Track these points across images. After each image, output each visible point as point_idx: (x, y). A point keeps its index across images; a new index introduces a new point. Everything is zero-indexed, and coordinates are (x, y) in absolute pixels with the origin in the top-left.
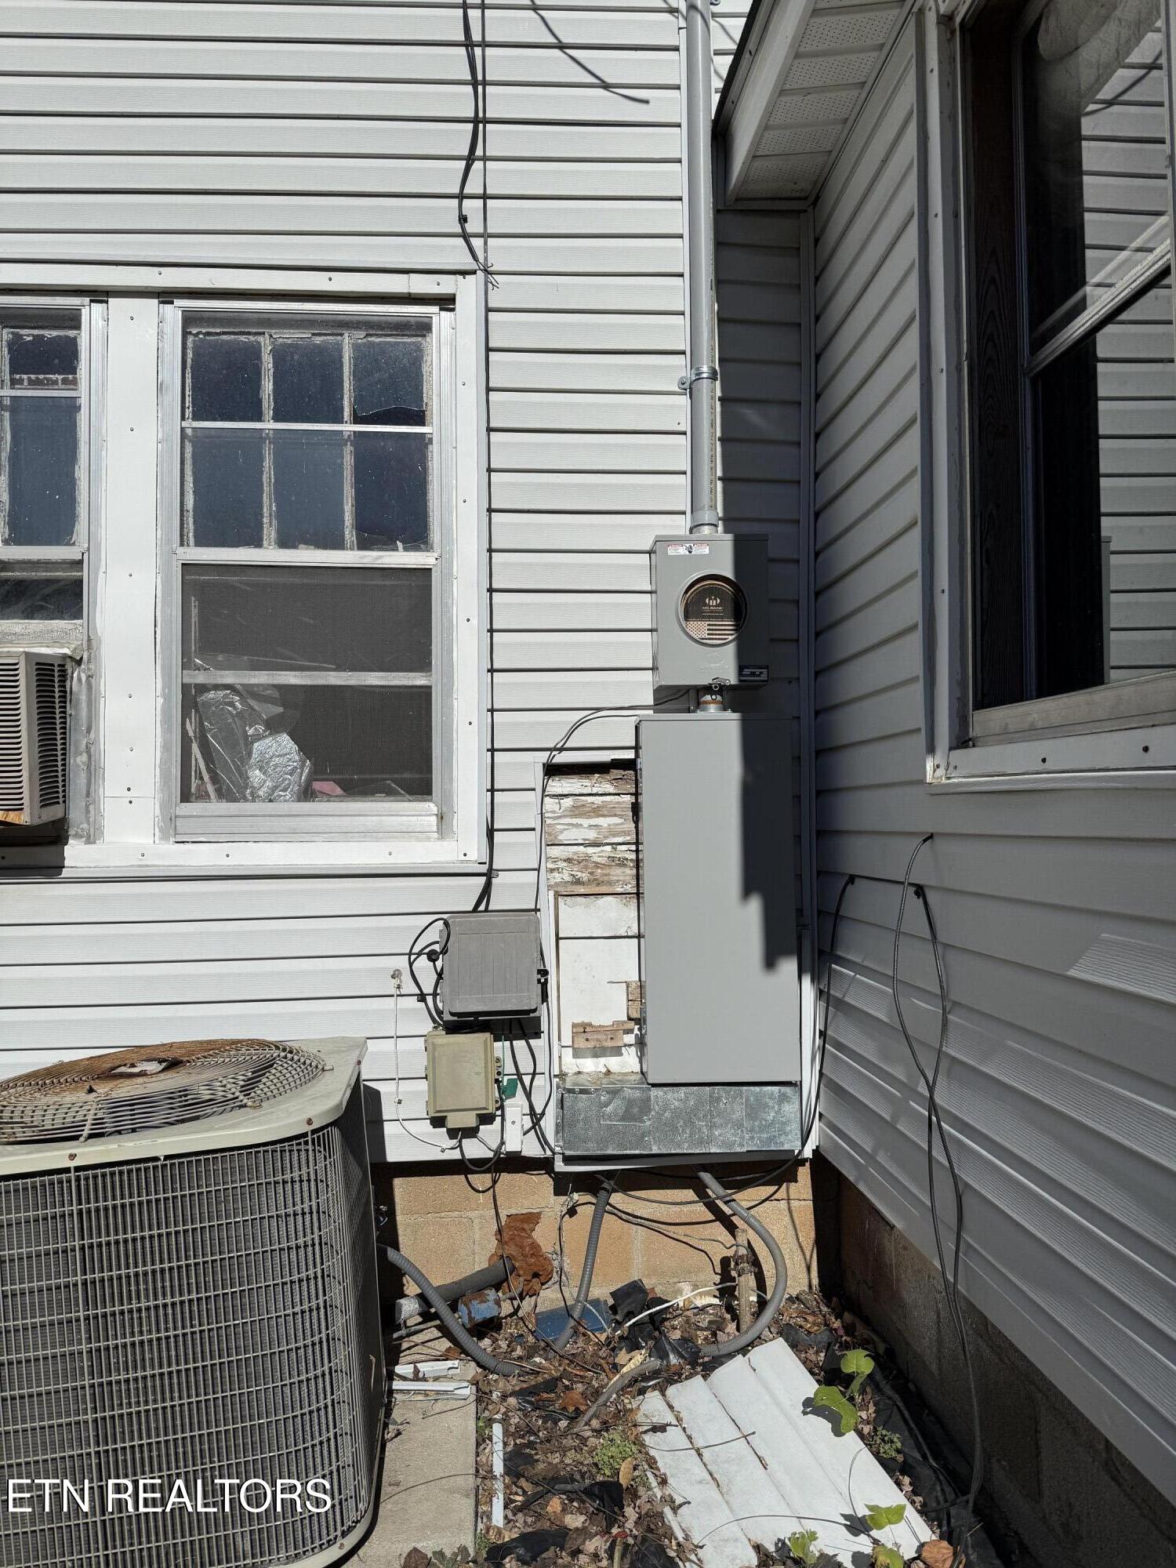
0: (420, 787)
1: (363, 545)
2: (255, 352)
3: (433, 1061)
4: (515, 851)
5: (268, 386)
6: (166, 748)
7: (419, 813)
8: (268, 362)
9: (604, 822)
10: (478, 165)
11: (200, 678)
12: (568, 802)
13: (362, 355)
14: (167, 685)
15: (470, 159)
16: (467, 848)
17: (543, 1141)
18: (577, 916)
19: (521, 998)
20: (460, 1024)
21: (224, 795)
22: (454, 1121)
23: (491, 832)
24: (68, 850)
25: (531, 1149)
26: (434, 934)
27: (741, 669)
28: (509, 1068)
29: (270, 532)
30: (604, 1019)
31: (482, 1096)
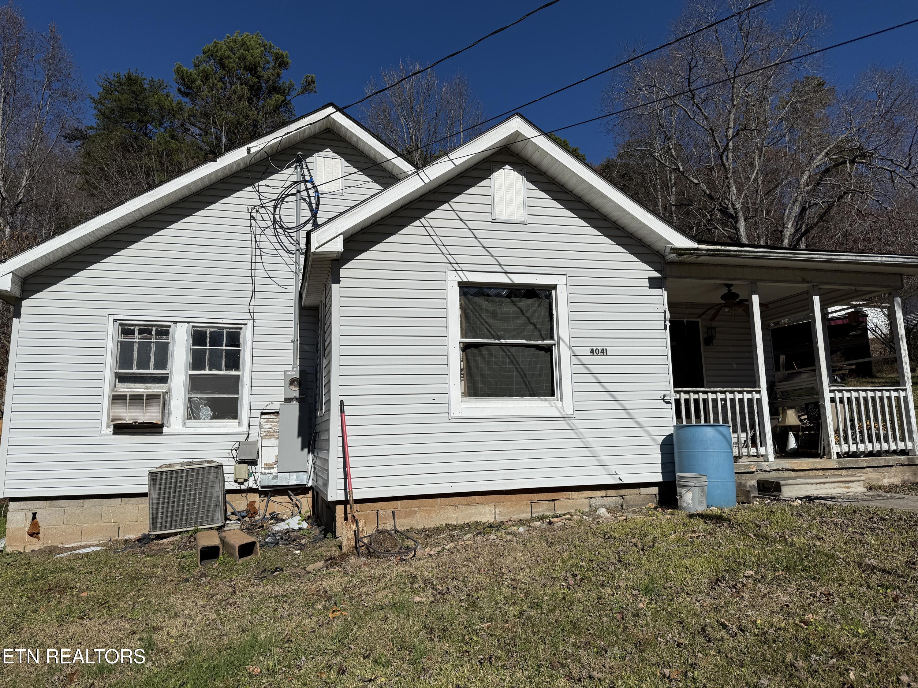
0: (235, 417)
1: (226, 370)
2: (206, 332)
3: (235, 469)
4: (254, 429)
5: (208, 339)
6: (184, 409)
7: (234, 422)
8: (208, 335)
9: (273, 424)
10: (253, 299)
11: (192, 396)
12: (266, 420)
13: (227, 333)
14: (185, 397)
15: (252, 298)
16: (245, 429)
17: (257, 485)
18: (266, 442)
19: (254, 456)
20: (241, 462)
21: (195, 419)
22: (239, 481)
23: (249, 426)
24: (164, 429)
25: (255, 487)
26: (237, 446)
27: (300, 395)
28: (251, 472)
29: (207, 367)
30: (270, 462)
31: (245, 476)
